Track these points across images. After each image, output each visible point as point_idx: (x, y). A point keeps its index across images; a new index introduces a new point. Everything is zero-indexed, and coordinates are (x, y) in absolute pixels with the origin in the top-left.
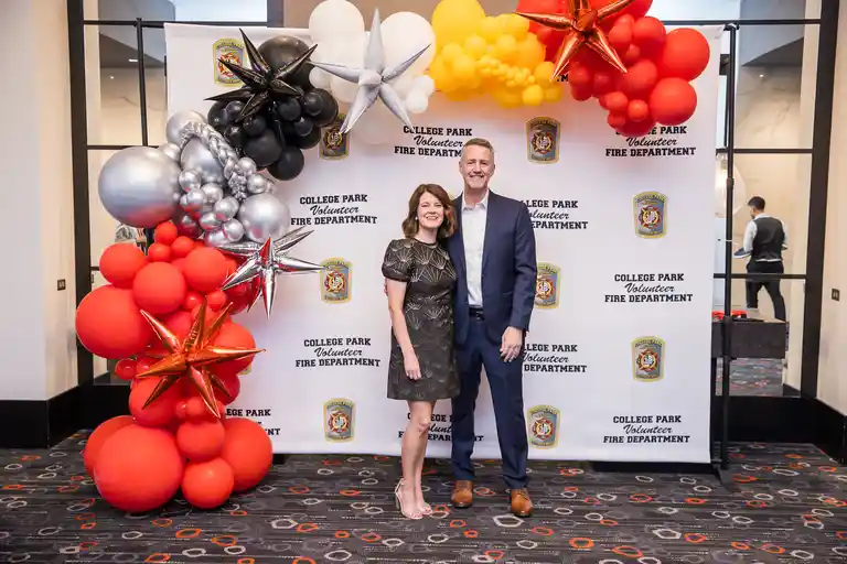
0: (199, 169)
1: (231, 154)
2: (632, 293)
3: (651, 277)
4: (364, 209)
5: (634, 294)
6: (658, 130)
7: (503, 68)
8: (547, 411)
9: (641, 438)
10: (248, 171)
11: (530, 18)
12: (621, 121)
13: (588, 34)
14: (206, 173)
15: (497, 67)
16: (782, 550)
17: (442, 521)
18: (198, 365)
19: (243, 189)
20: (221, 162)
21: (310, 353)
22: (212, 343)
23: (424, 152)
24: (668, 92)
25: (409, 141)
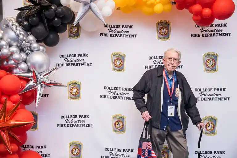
1: (22, 32)
2: (202, 97)
3: (211, 90)
4: (87, 59)
5: (204, 97)
6: (214, 25)
8: (165, 148)
10: (31, 41)
12: (199, 18)
14: (12, 42)
18: (4, 129)
20: (18, 36)
21: (63, 121)
22: (11, 119)
23: (112, 35)
25: (106, 31)
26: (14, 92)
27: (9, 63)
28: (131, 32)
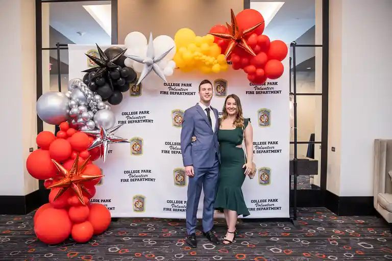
0: (78, 100)
1: (90, 93)
2: (257, 150)
3: (265, 143)
4: (148, 117)
5: (259, 150)
6: (266, 84)
7: (204, 57)
9: (262, 208)
10: (98, 100)
11: (215, 35)
12: (253, 77)
13: (239, 41)
15: (201, 57)
16: (324, 256)
17: (181, 247)
18: (76, 182)
19: (96, 107)
20: (86, 96)
21: (127, 176)
22: (82, 173)
23: (172, 93)
24: (272, 65)
25: (166, 89)
26: (84, 148)
27: (78, 121)
28: (190, 89)
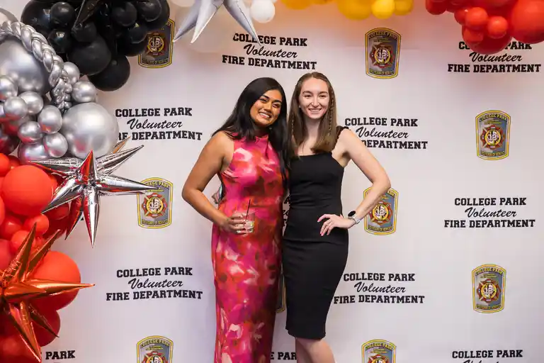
0: (15, 76)
1: (57, 58)
2: (472, 218)
3: (493, 202)
4: (188, 124)
5: (475, 219)
8: (382, 346)
19: (68, 98)
23: (254, 62)
28: (303, 54)
